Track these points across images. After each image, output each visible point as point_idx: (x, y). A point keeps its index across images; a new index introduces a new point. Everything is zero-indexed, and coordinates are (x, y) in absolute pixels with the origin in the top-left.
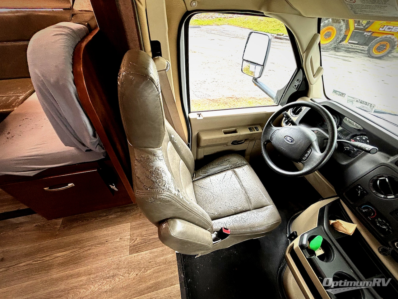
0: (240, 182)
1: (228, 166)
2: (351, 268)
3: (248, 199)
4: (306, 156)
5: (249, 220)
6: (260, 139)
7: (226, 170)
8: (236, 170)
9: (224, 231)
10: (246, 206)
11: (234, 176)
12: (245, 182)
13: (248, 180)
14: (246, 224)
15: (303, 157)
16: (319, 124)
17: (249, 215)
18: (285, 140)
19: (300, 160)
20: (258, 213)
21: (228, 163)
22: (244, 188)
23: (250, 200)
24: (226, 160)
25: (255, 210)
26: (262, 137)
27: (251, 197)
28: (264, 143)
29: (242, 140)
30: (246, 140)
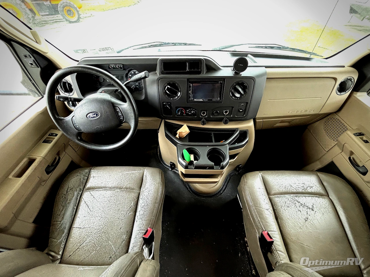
0: (104, 188)
1: (76, 193)
2: (206, 146)
3: (128, 189)
4: (120, 115)
5: (148, 200)
6: (69, 140)
7: (80, 198)
8: (88, 185)
9: (147, 237)
10: (133, 195)
11: (94, 193)
12: (108, 182)
13: (109, 178)
14: (150, 206)
15: (119, 118)
16: (98, 85)
17: (143, 198)
18: (90, 119)
19: (121, 122)
20: (146, 187)
21: (72, 192)
22: (114, 188)
23: (130, 188)
24: (67, 192)
25: (142, 189)
26: (68, 137)
27: (128, 185)
28: (78, 140)
29: (56, 159)
30: (58, 154)
